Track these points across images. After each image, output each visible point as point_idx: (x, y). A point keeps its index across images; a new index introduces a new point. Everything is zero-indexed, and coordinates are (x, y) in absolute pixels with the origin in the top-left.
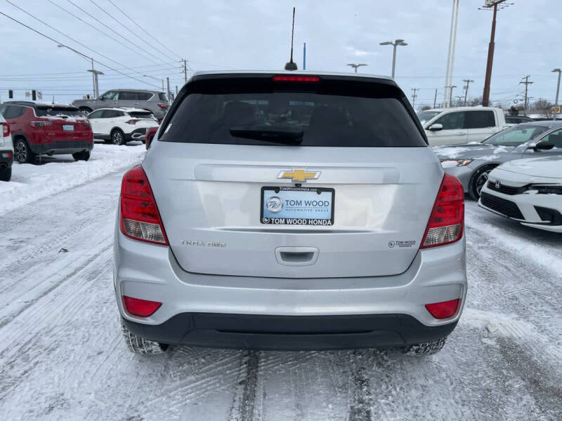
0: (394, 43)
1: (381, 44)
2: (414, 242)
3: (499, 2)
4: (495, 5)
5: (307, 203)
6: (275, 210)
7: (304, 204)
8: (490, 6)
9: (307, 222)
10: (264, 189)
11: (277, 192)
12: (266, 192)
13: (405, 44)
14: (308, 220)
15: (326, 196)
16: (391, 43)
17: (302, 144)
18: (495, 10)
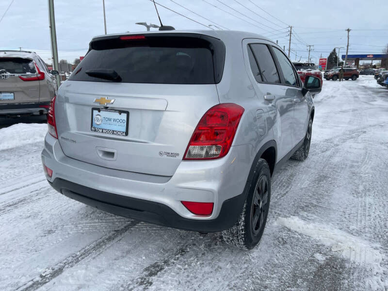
2: (178, 154)
5: (114, 120)
6: (98, 123)
7: (112, 120)
9: (113, 132)
10: (93, 109)
11: (99, 111)
12: (94, 111)
14: (113, 131)
15: (124, 116)
17: (123, 81)
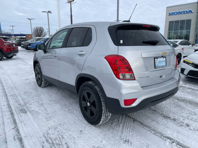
0: (47, 12)
1: (42, 12)
3: (72, 1)
4: (71, 2)
6: (157, 64)
7: (161, 62)
8: (69, 2)
9: (163, 66)
10: (155, 58)
13: (51, 13)
16: (46, 12)
18: (71, 4)
